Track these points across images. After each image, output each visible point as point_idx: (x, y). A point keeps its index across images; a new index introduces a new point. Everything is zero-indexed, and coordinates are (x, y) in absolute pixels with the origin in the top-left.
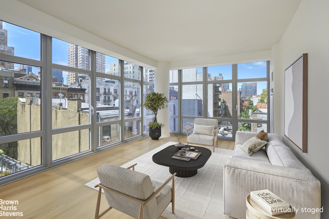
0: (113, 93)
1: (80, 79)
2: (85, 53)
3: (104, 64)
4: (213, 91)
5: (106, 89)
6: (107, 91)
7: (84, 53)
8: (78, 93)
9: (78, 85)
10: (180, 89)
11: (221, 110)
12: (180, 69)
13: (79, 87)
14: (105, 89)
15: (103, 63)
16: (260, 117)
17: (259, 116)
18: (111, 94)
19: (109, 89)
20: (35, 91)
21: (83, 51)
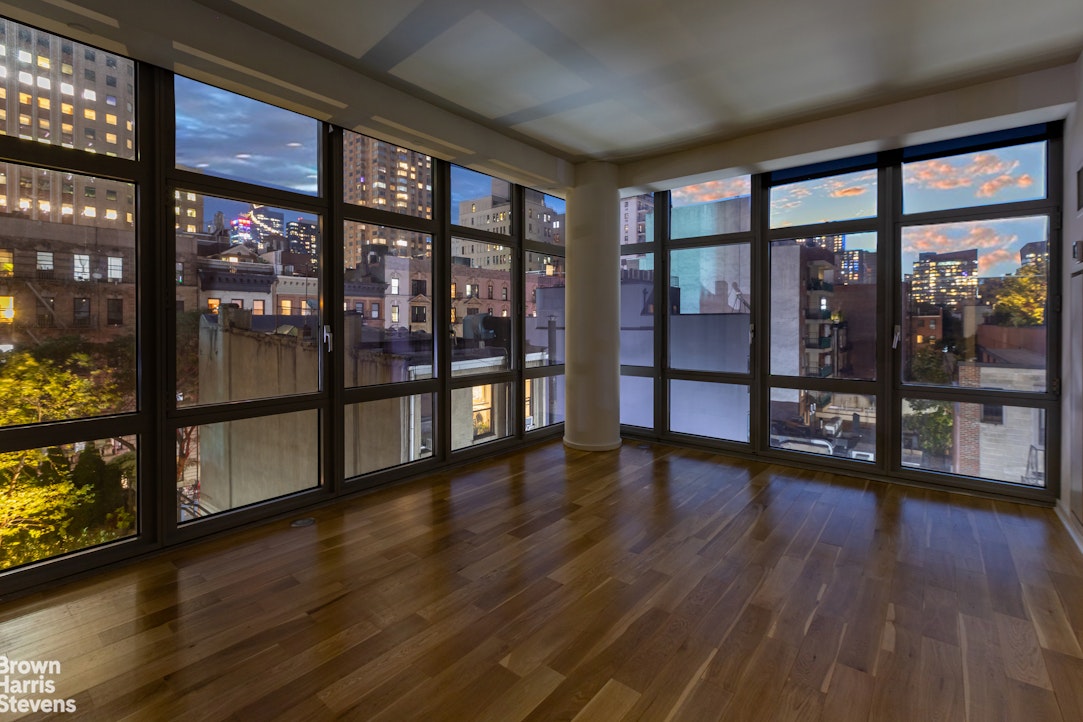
1: (372, 253)
4: (801, 283)
8: (365, 296)
10: (663, 264)
11: (831, 353)
12: (661, 186)
16: (994, 381)
17: (988, 375)
20: (252, 294)
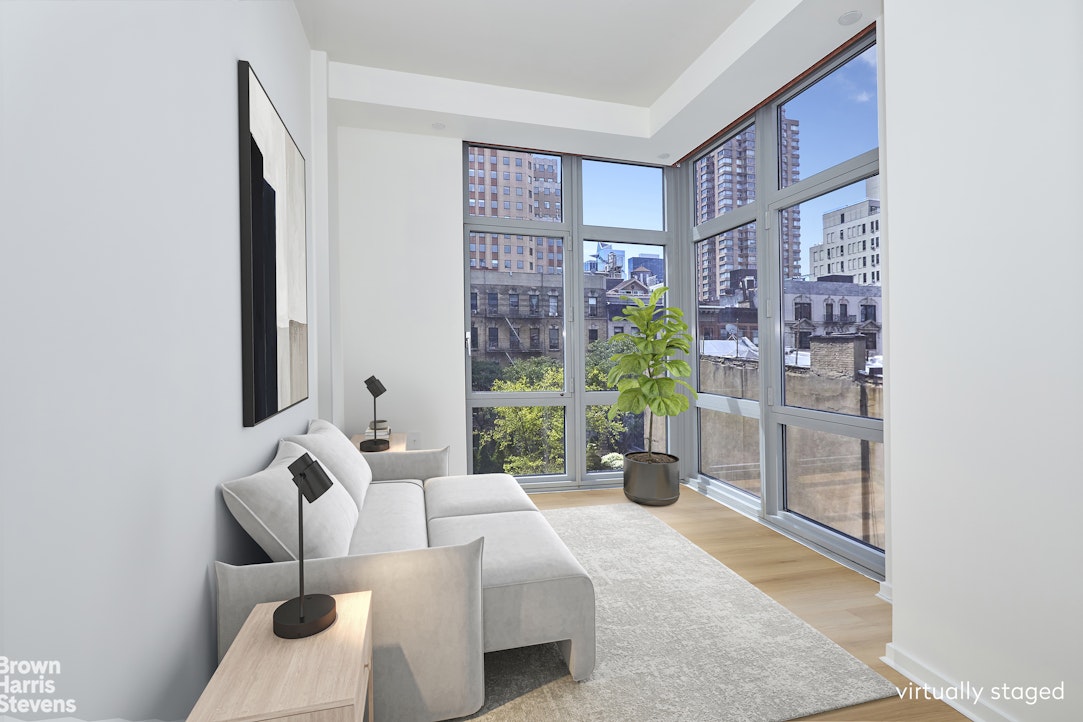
0: (859, 319)
1: (748, 277)
2: (735, 197)
3: (795, 224)
5: (832, 305)
6: (837, 311)
7: (731, 198)
9: (741, 298)
13: (747, 305)
14: (830, 306)
15: (794, 220)
18: (852, 323)
19: (844, 307)
21: (728, 193)
